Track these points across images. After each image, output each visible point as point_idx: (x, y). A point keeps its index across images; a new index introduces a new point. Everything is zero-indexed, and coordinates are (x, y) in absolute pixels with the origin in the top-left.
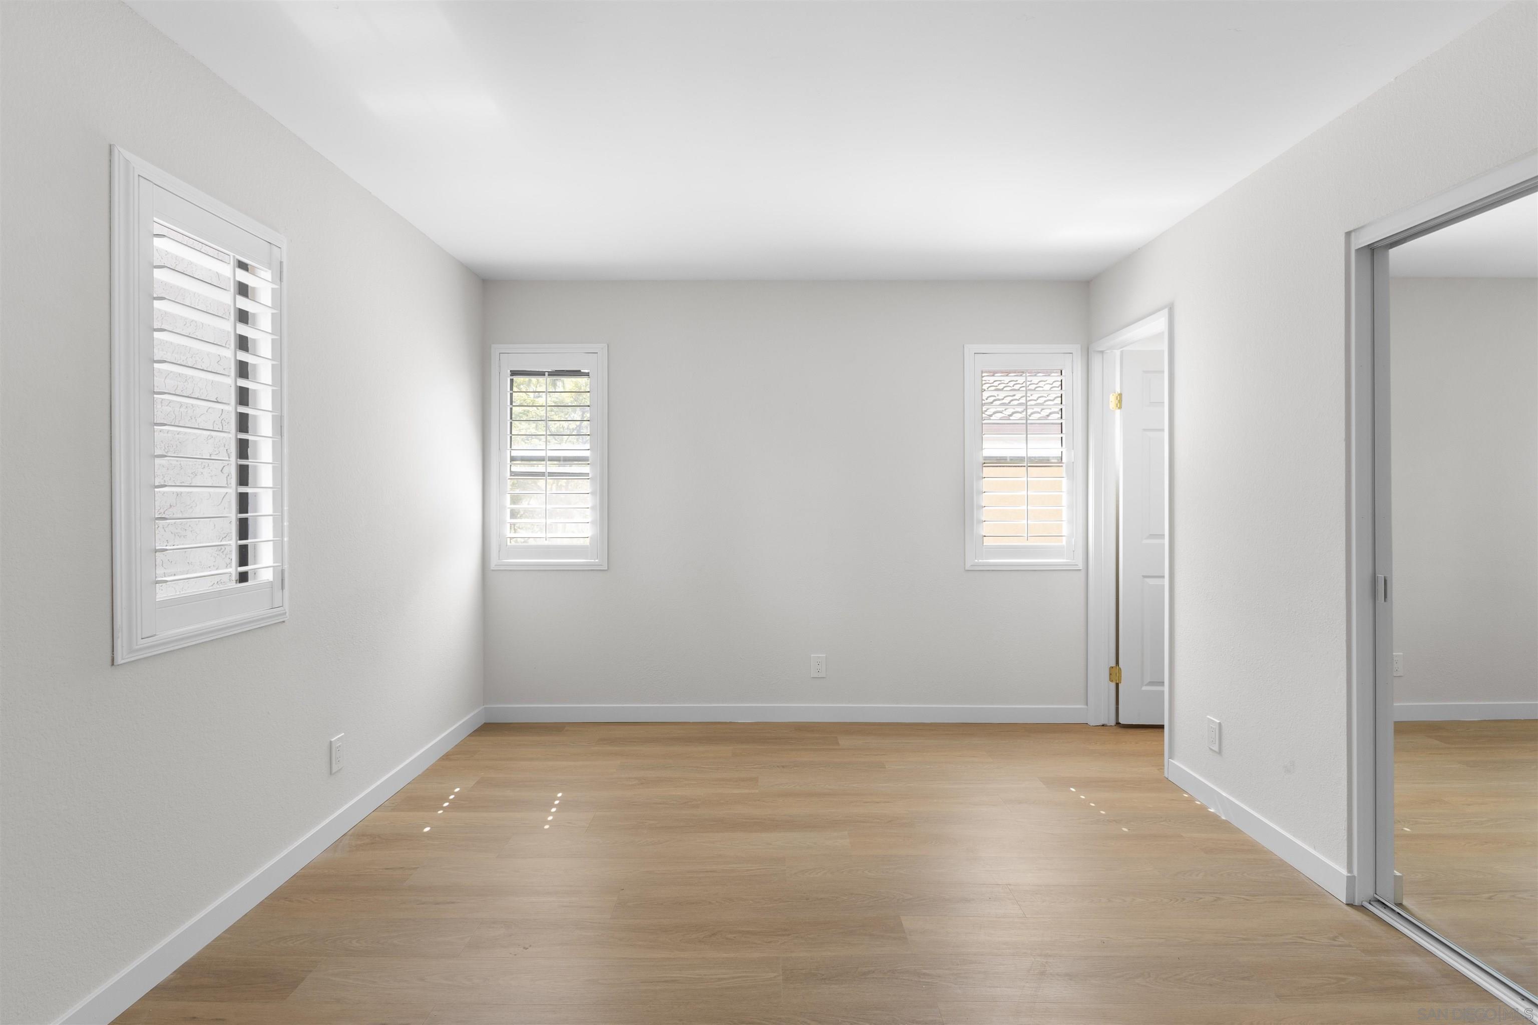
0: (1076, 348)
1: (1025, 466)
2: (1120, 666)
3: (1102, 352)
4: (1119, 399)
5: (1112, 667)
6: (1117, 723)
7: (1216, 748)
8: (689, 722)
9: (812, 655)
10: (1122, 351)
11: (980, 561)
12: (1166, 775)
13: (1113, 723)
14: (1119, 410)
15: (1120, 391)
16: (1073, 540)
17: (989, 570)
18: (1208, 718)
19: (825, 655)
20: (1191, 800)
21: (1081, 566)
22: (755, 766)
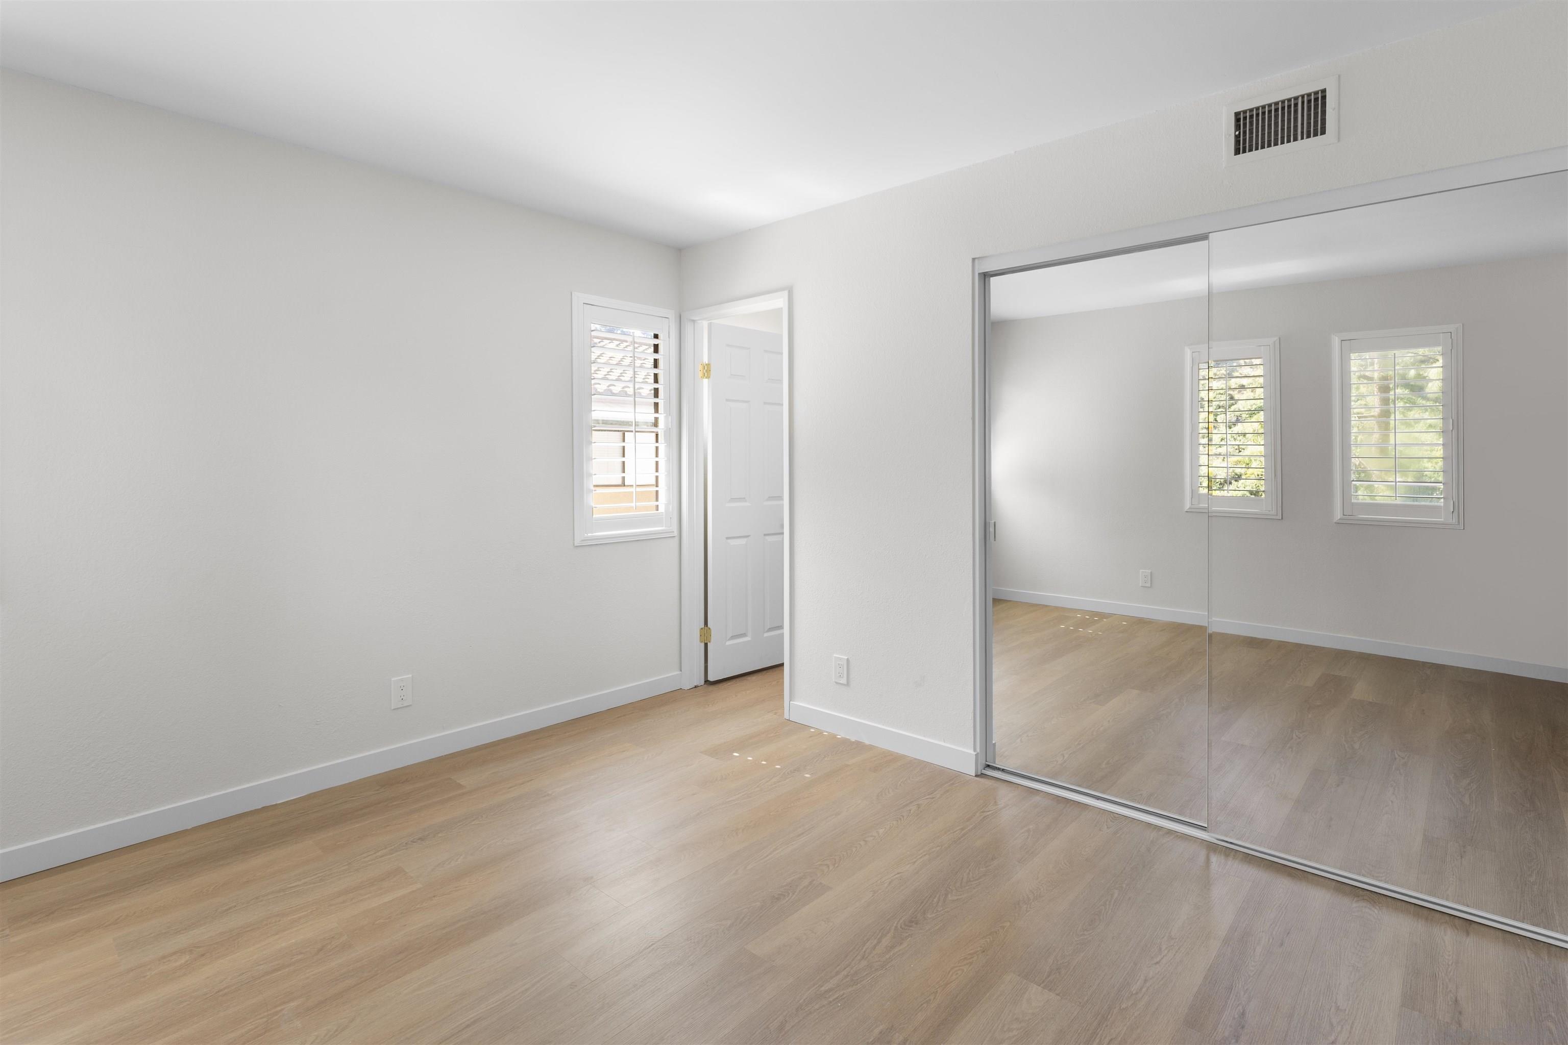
0: (671, 314)
1: (632, 431)
2: (708, 626)
3: (694, 321)
4: (706, 369)
5: (702, 629)
6: (705, 681)
7: (844, 681)
8: (187, 830)
9: (393, 679)
10: (711, 323)
11: (589, 535)
12: (786, 716)
13: (702, 682)
14: (707, 379)
15: (708, 361)
16: (671, 507)
17: (597, 544)
18: (835, 657)
19: (411, 676)
20: (820, 733)
21: (676, 533)
22: (379, 854)
